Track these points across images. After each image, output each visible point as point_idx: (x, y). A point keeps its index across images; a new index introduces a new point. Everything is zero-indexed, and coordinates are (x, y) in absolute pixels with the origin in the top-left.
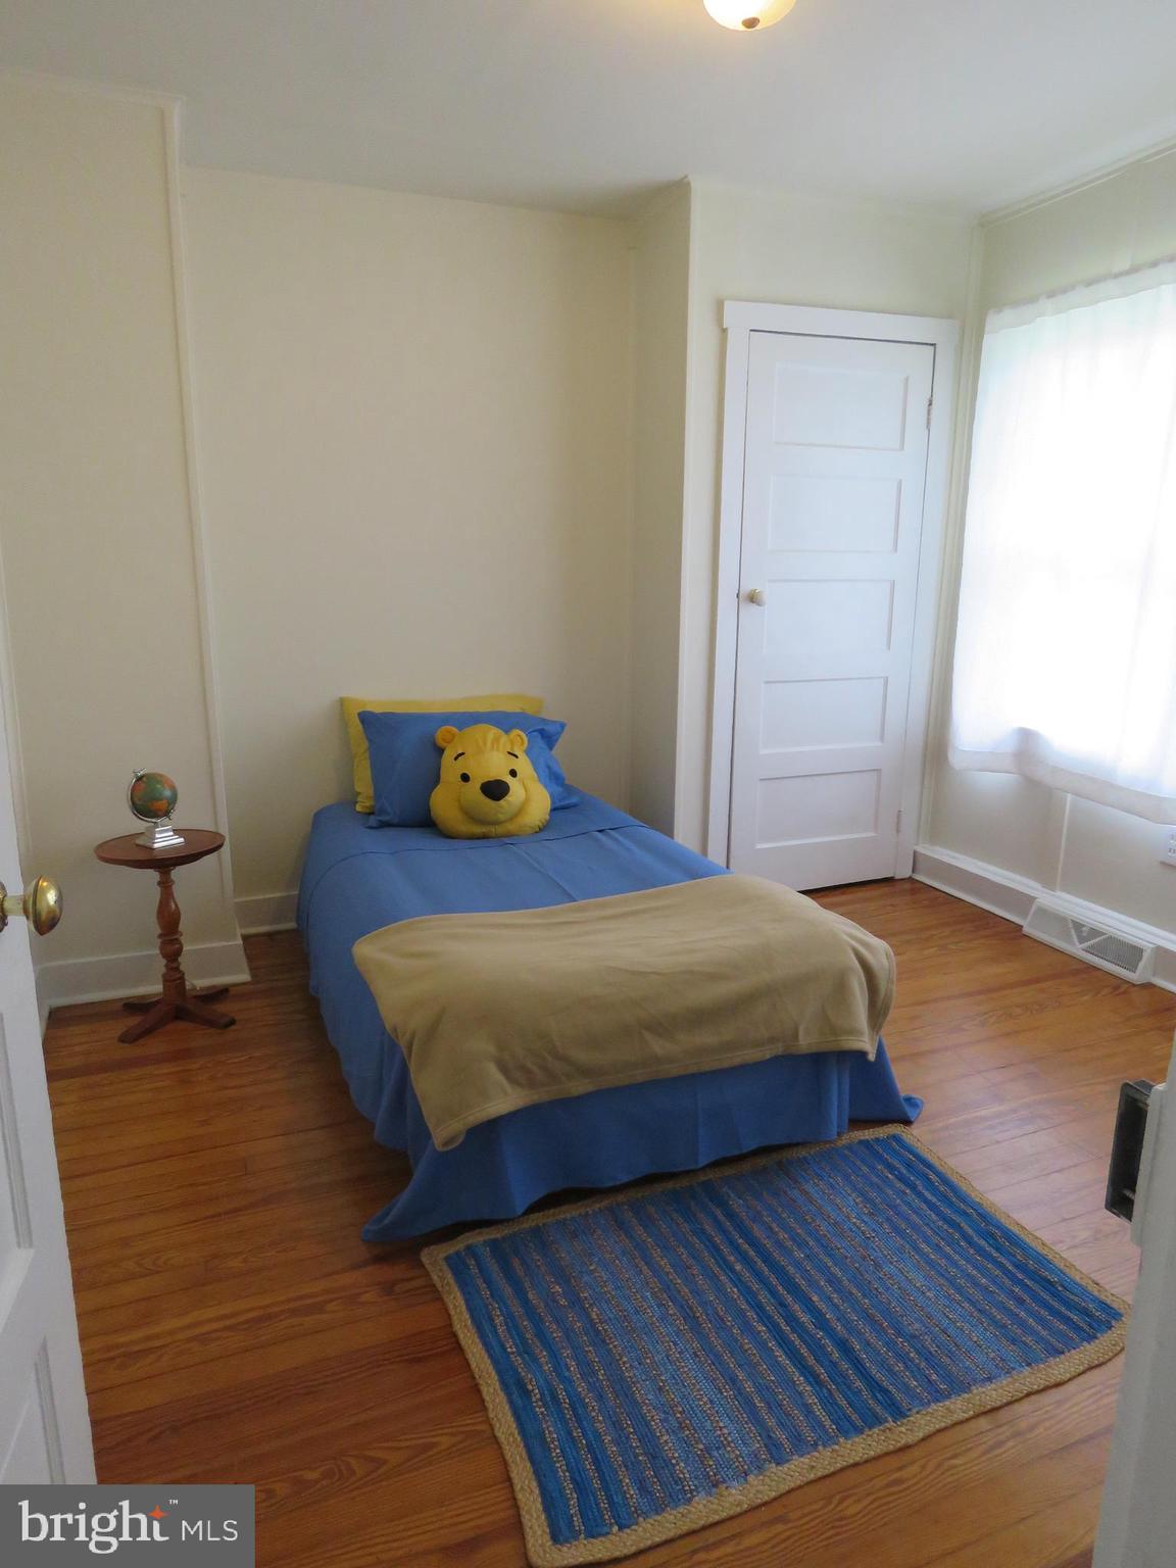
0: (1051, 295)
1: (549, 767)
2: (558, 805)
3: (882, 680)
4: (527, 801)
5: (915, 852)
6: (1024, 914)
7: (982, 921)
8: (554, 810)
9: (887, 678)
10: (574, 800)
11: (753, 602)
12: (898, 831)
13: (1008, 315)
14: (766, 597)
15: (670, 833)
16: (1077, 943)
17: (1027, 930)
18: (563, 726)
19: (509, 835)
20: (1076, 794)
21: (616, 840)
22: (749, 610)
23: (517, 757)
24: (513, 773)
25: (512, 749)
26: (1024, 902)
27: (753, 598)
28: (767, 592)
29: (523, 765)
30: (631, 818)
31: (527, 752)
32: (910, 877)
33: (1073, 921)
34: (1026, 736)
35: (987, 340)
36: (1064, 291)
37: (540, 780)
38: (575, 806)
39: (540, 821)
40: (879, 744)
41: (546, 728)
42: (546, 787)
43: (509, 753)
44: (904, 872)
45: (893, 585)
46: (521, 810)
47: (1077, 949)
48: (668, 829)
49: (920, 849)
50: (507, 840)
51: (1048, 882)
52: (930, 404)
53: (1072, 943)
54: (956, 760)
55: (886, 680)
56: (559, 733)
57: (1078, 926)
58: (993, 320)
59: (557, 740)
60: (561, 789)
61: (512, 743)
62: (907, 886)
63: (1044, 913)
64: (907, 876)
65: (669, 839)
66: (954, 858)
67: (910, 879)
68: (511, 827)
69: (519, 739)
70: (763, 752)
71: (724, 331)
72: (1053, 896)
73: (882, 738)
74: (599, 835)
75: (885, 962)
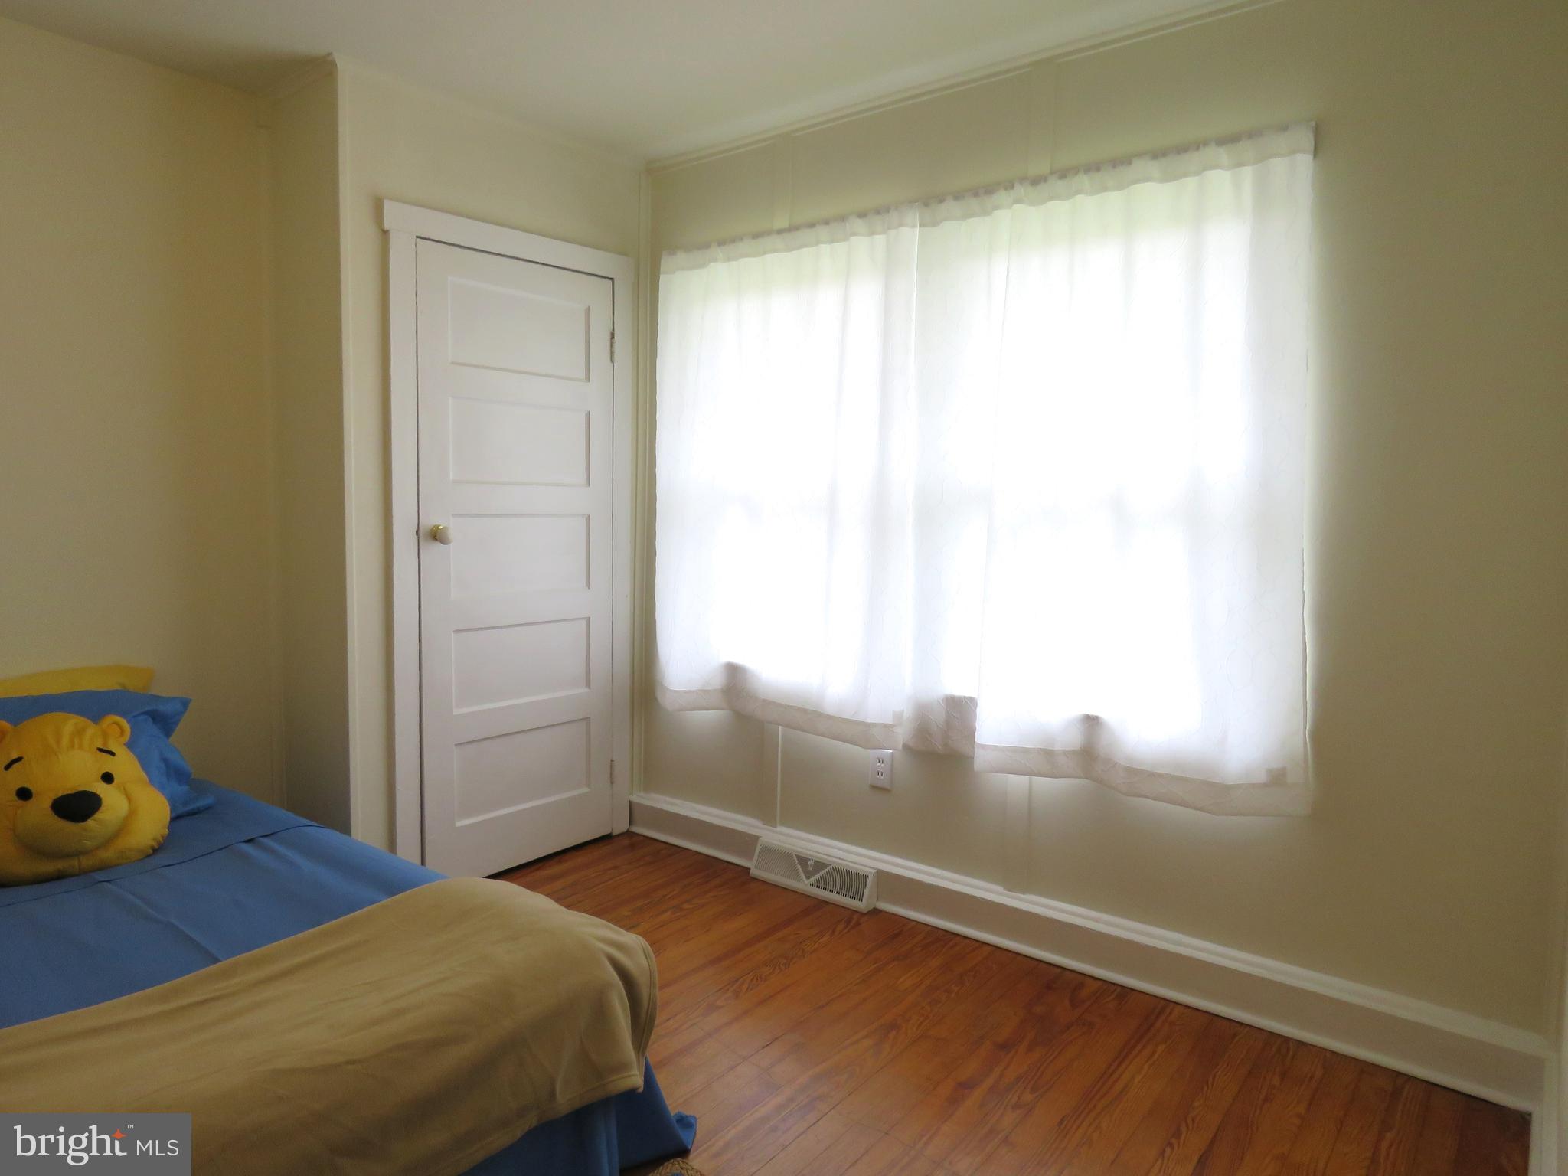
0: (721, 243)
1: (166, 761)
2: (181, 810)
3: (584, 623)
4: (132, 814)
5: (631, 804)
6: (749, 856)
7: (708, 869)
8: (175, 819)
9: (589, 618)
10: (209, 800)
11: (436, 540)
12: (612, 783)
13: (681, 257)
14: (452, 534)
15: (345, 828)
16: (805, 879)
17: (755, 872)
18: (185, 703)
19: (103, 867)
20: (787, 726)
21: (272, 851)
22: (433, 550)
23: (113, 754)
24: (108, 778)
25: (105, 743)
26: (746, 843)
27: (437, 535)
28: (454, 528)
29: (125, 764)
30: (290, 814)
31: (130, 745)
32: (628, 831)
33: (798, 857)
34: (734, 672)
35: (663, 279)
36: (733, 241)
37: (151, 781)
38: (208, 808)
39: (154, 839)
40: (587, 690)
41: (161, 708)
42: (161, 788)
43: (100, 750)
44: (621, 826)
45: (588, 519)
46: (123, 828)
47: (804, 885)
48: (343, 825)
49: (635, 799)
50: (100, 876)
51: (769, 819)
52: (613, 336)
53: (799, 879)
54: (667, 702)
55: (588, 621)
56: (180, 714)
57: (803, 860)
58: (666, 262)
59: (176, 723)
60: (185, 788)
61: (105, 735)
62: (626, 842)
63: (769, 852)
64: (625, 830)
65: (343, 837)
66: (672, 804)
67: (628, 834)
68: (108, 855)
69: (117, 728)
70: (456, 712)
71: (385, 233)
72: (773, 832)
73: (588, 684)
74: (248, 849)
75: (644, 962)
